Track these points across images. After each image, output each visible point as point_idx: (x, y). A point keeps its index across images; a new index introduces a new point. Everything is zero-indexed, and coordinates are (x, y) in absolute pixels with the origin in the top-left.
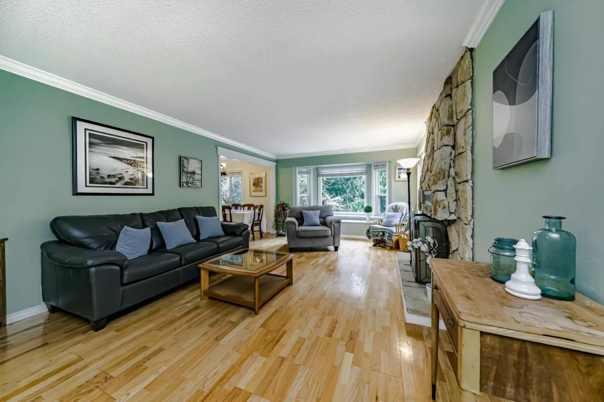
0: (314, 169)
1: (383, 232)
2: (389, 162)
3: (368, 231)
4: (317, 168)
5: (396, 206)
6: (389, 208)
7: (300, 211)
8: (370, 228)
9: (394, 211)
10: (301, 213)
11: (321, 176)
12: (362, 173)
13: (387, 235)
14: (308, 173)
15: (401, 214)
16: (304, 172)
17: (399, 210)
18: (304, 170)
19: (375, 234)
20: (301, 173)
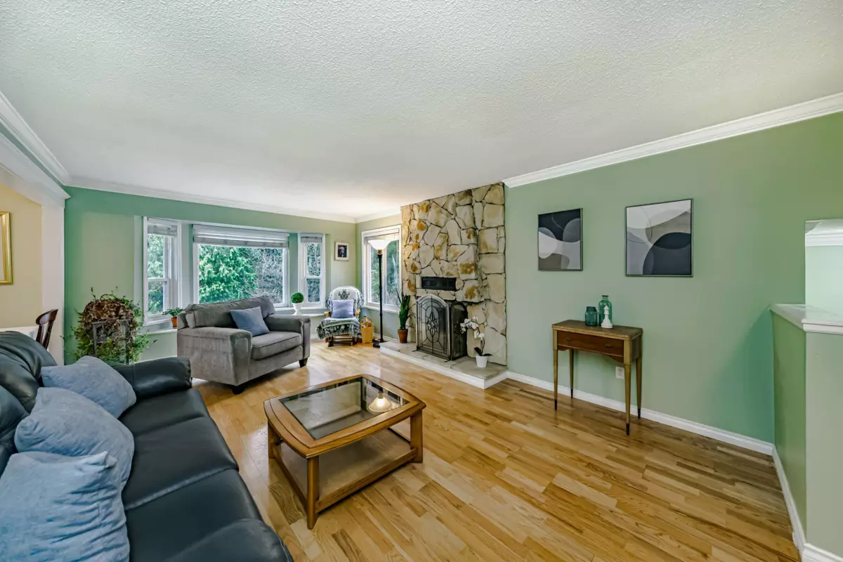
0: (183, 226)
1: (345, 325)
2: (326, 235)
3: (320, 328)
4: (192, 225)
5: (344, 292)
6: (335, 294)
7: (226, 310)
8: (322, 323)
9: (342, 298)
10: (229, 315)
11: (199, 242)
12: (281, 245)
13: (353, 327)
14: (171, 231)
15: (353, 301)
16: (162, 229)
17: (349, 296)
18: (160, 224)
19: (332, 330)
20: (155, 230)
